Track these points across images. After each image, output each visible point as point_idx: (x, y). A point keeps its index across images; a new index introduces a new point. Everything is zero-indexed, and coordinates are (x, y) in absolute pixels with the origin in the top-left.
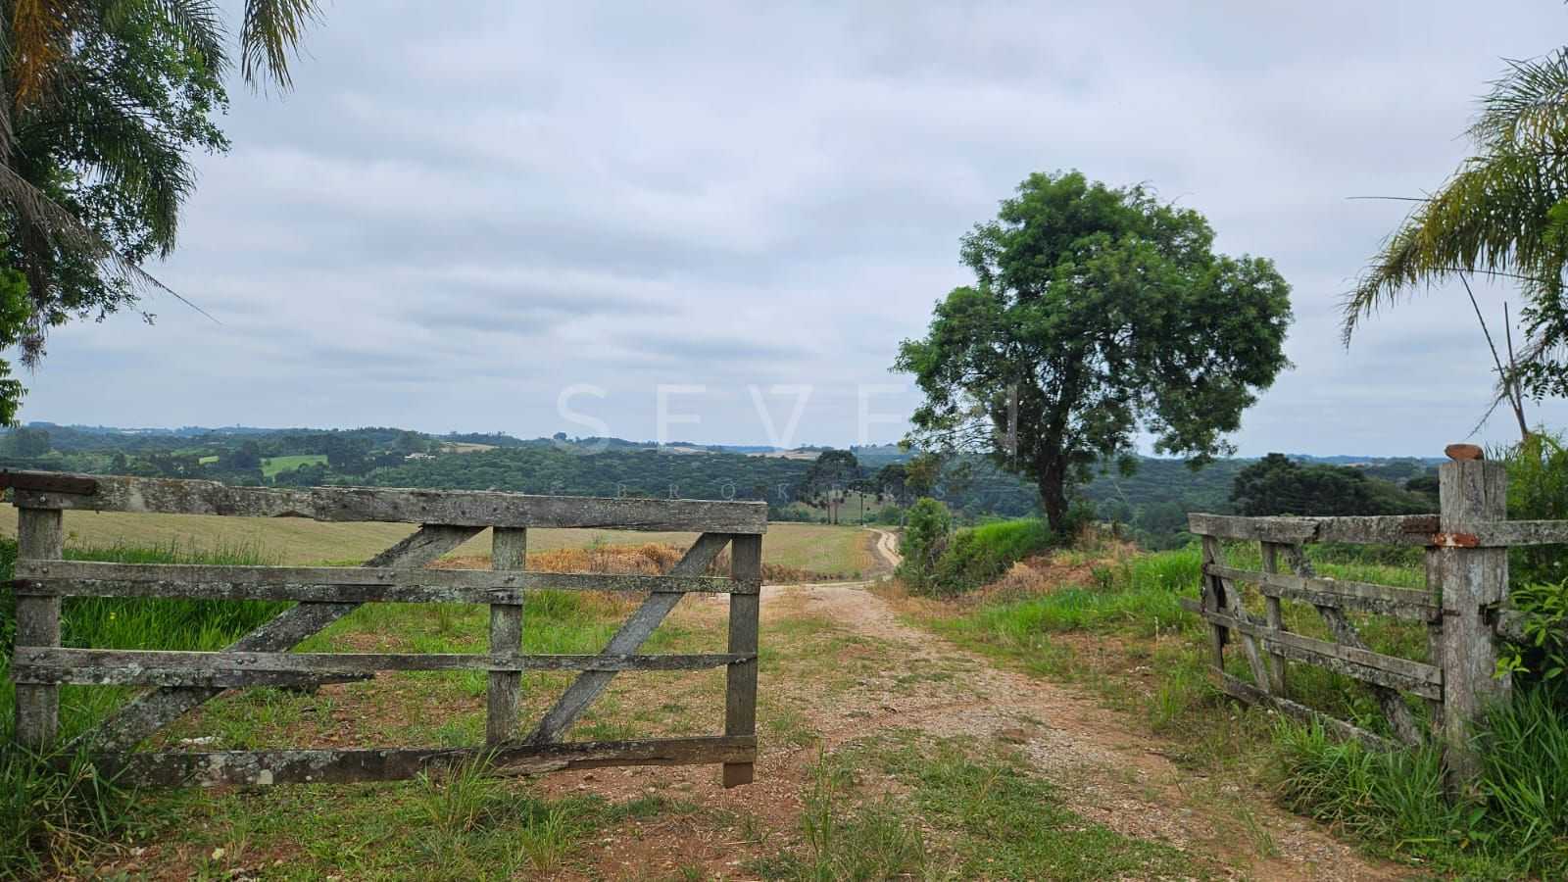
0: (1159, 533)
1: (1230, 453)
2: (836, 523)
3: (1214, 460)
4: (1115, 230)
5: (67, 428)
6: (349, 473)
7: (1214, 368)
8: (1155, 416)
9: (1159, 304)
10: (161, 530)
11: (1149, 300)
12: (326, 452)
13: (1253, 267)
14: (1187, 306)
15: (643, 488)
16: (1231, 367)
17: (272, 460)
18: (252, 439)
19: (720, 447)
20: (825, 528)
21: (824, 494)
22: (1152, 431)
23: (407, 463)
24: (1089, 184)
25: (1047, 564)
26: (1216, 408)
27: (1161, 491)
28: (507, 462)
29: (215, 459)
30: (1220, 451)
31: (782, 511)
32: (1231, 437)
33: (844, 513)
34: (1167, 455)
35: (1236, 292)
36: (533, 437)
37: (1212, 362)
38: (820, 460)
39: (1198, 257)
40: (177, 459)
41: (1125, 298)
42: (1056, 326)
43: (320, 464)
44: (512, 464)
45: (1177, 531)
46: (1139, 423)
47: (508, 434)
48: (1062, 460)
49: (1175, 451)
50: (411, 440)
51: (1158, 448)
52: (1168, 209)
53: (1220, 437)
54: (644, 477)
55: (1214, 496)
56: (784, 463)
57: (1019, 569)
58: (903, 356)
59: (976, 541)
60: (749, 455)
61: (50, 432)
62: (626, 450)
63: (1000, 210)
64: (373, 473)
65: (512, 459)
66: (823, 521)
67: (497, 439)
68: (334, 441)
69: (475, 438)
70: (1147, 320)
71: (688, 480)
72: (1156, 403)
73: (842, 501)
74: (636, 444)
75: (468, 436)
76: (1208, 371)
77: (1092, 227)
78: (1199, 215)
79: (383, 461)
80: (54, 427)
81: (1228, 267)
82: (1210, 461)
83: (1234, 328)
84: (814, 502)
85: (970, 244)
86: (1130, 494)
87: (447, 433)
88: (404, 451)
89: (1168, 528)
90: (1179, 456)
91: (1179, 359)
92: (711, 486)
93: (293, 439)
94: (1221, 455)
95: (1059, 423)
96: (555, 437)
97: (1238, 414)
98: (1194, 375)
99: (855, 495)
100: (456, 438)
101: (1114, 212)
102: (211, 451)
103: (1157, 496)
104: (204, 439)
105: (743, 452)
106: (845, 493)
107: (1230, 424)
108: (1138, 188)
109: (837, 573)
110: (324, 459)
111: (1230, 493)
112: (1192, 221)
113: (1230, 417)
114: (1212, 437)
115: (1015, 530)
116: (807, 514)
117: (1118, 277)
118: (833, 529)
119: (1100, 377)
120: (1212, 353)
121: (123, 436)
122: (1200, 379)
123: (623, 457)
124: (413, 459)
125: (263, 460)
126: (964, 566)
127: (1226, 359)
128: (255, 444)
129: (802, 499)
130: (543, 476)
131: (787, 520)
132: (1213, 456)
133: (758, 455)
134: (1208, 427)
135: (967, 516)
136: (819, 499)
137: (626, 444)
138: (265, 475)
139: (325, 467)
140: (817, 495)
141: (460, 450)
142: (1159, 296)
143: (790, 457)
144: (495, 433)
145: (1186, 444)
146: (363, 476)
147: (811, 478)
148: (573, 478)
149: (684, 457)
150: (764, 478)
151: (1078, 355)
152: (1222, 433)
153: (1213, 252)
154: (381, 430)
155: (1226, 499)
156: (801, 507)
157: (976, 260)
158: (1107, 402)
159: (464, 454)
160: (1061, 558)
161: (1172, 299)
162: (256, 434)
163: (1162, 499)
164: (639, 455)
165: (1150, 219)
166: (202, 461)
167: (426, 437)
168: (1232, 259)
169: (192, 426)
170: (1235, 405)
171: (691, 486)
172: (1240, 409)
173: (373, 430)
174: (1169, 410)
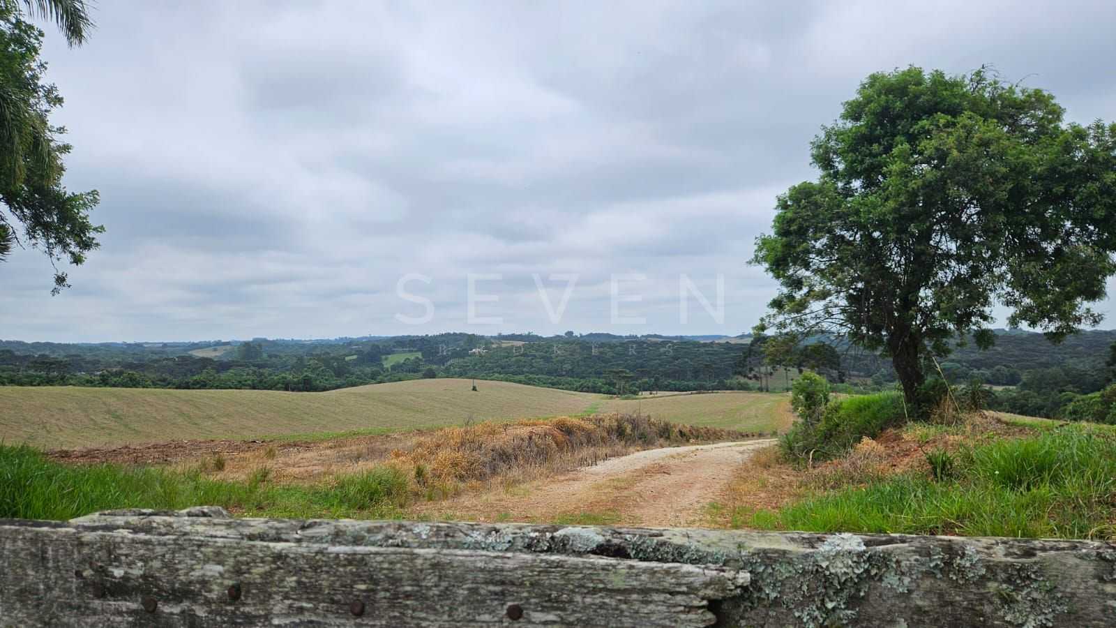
0: (1044, 394)
1: (1095, 322)
2: (767, 391)
3: (1078, 331)
4: (954, 111)
5: (274, 341)
6: (435, 363)
7: (1073, 239)
8: (1010, 289)
9: (1005, 177)
10: (312, 405)
11: (992, 174)
12: (420, 350)
13: (1107, 133)
14: (1038, 178)
15: (625, 367)
16: (1090, 237)
17: (390, 356)
18: (376, 343)
19: (681, 337)
20: (759, 395)
21: (756, 369)
22: (1008, 304)
23: (470, 356)
24: (927, 76)
25: (898, 438)
26: (1077, 278)
27: (1044, 359)
28: (533, 352)
29: (355, 357)
30: (1083, 321)
31: (728, 382)
32: (1096, 306)
33: (771, 382)
34: (1024, 326)
35: (1092, 158)
36: (551, 335)
37: (1068, 234)
38: (752, 344)
39: (1046, 131)
40: (333, 358)
41: (966, 174)
42: (895, 210)
43: (417, 358)
44: (537, 354)
45: (1061, 392)
46: (992, 296)
47: (535, 333)
48: (916, 338)
49: (1033, 323)
50: (472, 340)
51: (1013, 320)
52: (1011, 91)
53: (1083, 305)
54: (626, 360)
55: (1094, 361)
56: (728, 347)
57: (867, 444)
58: (760, 249)
59: (842, 412)
60: (702, 342)
61: (263, 344)
62: (614, 341)
63: (843, 111)
64: (449, 363)
65: (537, 351)
66: (761, 390)
67: (529, 338)
68: (425, 343)
69: (513, 337)
70: (992, 195)
71: (658, 361)
72: (1009, 276)
73: (771, 374)
74: (621, 337)
75: (509, 336)
76: (1066, 242)
77: (930, 111)
78: (1046, 93)
79: (456, 355)
80: (265, 340)
81: (1080, 135)
82: (1071, 331)
83: (1091, 195)
84: (750, 375)
85: (819, 147)
86: (1016, 361)
87: (495, 334)
88: (468, 348)
89: (1052, 389)
90: (1039, 330)
91: (1033, 231)
92: (675, 365)
93: (401, 342)
94: (1085, 326)
95: (909, 302)
96: (566, 334)
97: (1100, 282)
98: (1050, 248)
99: (781, 369)
100: (502, 338)
101: (954, 96)
102: (353, 352)
103: (1041, 363)
104: (349, 343)
105: (698, 340)
106: (774, 367)
107: (1094, 292)
108: (978, 73)
109: (758, 431)
110: (419, 355)
111: (1108, 359)
112: (1038, 100)
113: (1093, 286)
114: (1074, 307)
115: (874, 402)
116: (747, 384)
117: (955, 153)
118: (764, 395)
119: (948, 255)
120: (1068, 224)
121: (304, 345)
122: (1058, 251)
123: (612, 347)
124: (474, 353)
125: (384, 357)
126: (831, 435)
127: (1084, 229)
128: (378, 347)
129: (740, 373)
130: (558, 361)
131: (732, 389)
132: (1076, 326)
133: (708, 342)
134: (1070, 297)
135: (876, 383)
136: (753, 373)
137: (614, 337)
138: (385, 366)
139: (420, 360)
140: (751, 370)
141: (504, 345)
142: (1004, 170)
143: (733, 342)
144: (527, 333)
145: (1044, 315)
146: (444, 365)
147: (745, 357)
148: (578, 362)
149: (656, 344)
150: (713, 358)
151: (926, 236)
152: (1085, 303)
153: (1064, 126)
154: (455, 334)
155: (1103, 364)
156: (743, 380)
157: (824, 160)
158: (958, 281)
159: (506, 348)
160: (913, 432)
161: (1020, 170)
162: (379, 340)
163: (1046, 365)
164: (622, 344)
165: (993, 100)
166: (347, 359)
167: (482, 337)
168: (1084, 126)
169: (344, 336)
170: (1098, 273)
171: (660, 365)
172: (1105, 276)
173: (449, 334)
174: (1023, 282)
